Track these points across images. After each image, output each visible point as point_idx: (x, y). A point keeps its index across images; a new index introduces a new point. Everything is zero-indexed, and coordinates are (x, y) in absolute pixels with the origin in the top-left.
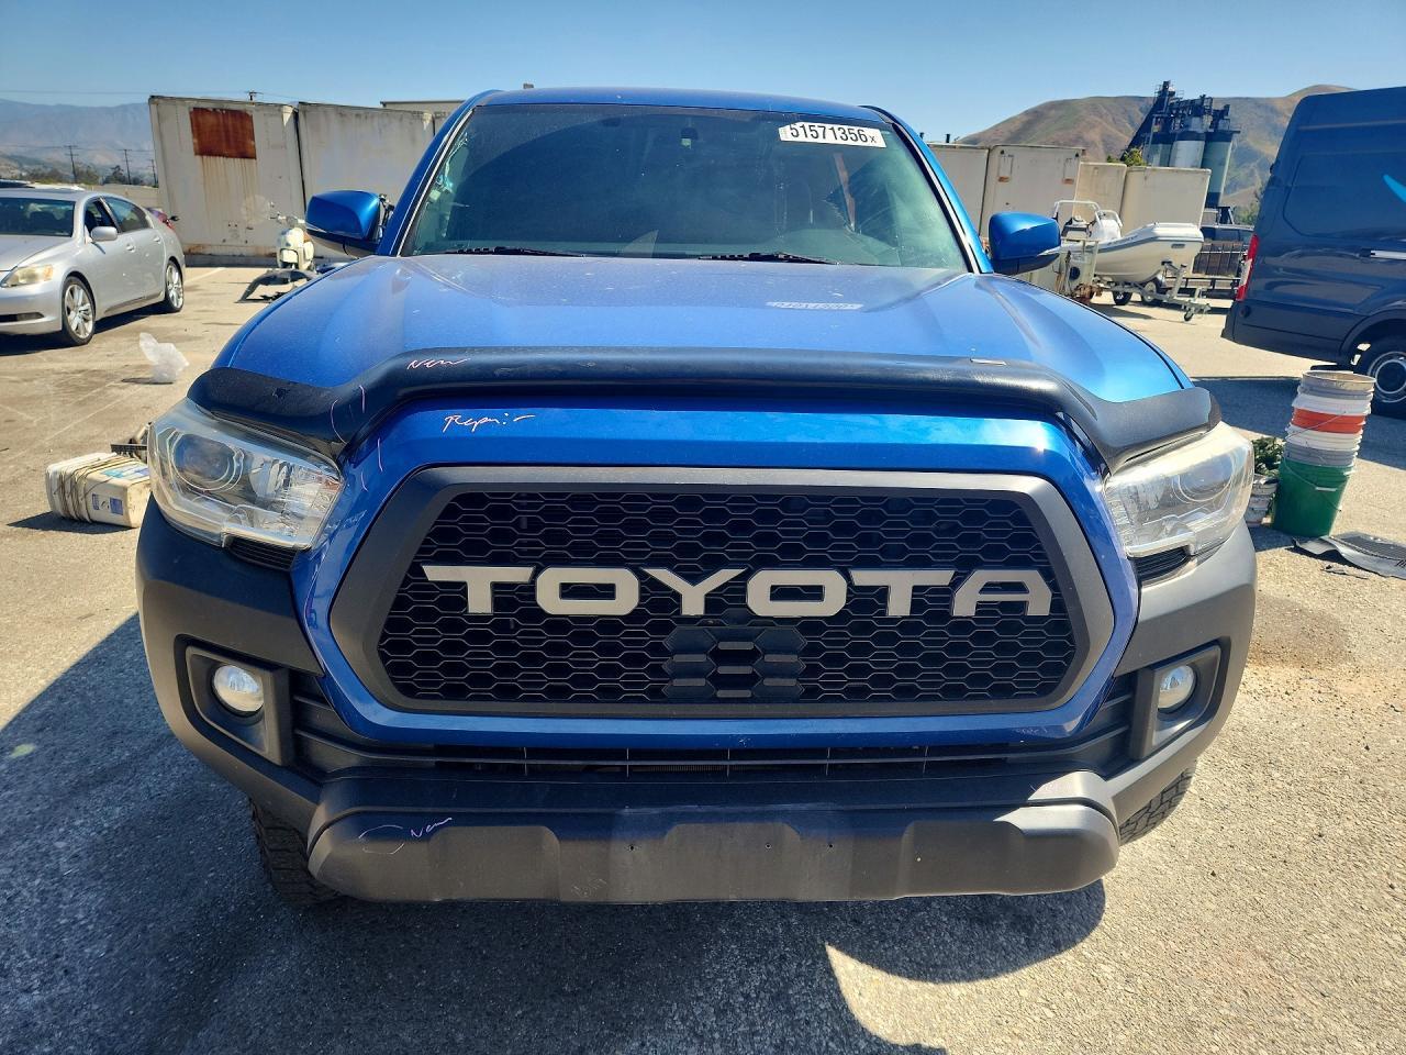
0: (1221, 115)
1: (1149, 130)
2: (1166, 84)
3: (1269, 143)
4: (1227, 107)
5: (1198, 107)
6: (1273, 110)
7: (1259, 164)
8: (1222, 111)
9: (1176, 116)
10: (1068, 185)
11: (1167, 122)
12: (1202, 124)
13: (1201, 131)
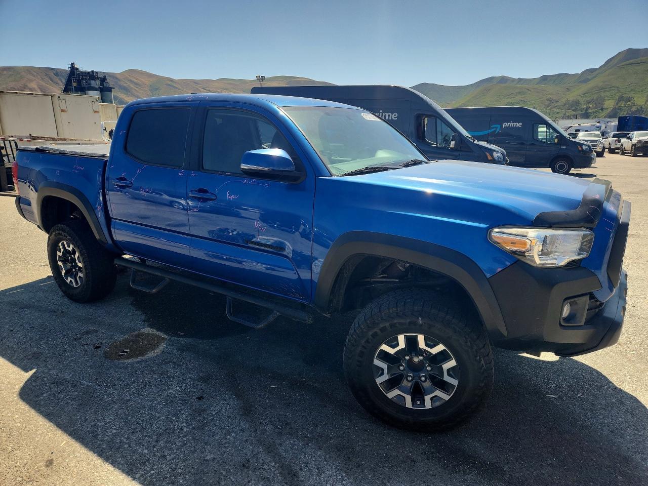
0: (103, 80)
1: (71, 85)
2: (73, 64)
3: (120, 93)
4: (105, 77)
5: (92, 75)
6: (117, 78)
7: (119, 101)
8: (104, 78)
9: (82, 79)
10: (97, 114)
11: (79, 82)
12: (96, 84)
13: (97, 87)
